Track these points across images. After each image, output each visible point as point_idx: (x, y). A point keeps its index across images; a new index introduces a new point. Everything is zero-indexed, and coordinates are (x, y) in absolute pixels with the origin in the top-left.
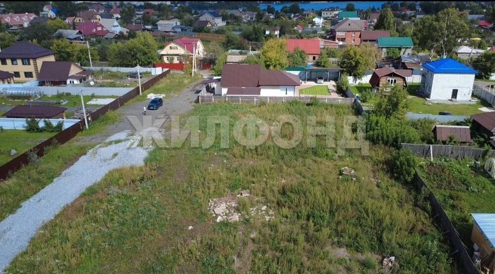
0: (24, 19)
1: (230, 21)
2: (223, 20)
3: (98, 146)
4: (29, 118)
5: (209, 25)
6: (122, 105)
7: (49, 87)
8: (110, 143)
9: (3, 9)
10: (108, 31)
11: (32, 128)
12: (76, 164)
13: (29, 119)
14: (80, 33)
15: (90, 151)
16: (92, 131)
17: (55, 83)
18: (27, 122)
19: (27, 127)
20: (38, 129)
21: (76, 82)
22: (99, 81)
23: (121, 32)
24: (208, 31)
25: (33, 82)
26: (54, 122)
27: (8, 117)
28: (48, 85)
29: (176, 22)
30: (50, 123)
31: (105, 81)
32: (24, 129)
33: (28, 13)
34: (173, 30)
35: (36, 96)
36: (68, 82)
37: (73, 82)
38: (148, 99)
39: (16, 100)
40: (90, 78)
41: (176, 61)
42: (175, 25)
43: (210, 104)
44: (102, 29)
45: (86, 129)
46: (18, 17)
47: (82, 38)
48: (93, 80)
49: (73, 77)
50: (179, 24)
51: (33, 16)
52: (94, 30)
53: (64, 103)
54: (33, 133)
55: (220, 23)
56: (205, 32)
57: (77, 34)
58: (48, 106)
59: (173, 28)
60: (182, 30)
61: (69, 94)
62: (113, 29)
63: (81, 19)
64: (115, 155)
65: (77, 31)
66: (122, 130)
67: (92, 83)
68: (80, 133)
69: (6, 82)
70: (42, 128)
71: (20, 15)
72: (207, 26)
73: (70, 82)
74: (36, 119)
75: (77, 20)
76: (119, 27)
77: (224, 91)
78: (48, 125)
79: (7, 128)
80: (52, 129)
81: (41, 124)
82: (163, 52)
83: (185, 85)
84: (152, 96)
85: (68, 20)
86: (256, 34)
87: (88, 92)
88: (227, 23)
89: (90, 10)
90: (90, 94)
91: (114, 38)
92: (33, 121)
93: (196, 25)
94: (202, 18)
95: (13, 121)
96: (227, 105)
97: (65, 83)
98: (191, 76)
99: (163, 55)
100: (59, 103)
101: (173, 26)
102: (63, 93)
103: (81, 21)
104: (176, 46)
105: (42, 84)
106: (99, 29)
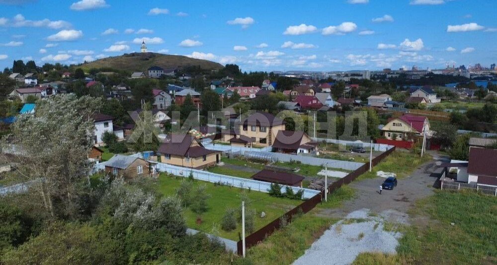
0: (251, 91)
1: (445, 98)
2: (438, 96)
3: (339, 222)
4: (273, 182)
5: (423, 102)
6: (353, 179)
7: (281, 153)
8: (352, 221)
9: (233, 82)
10: (322, 105)
11: (275, 193)
12: (322, 237)
13: (273, 184)
14: (298, 105)
15: (334, 226)
16: (330, 204)
17: (286, 151)
18: (272, 186)
19: (270, 191)
20: (280, 194)
21: (306, 151)
22: (323, 152)
23: (335, 106)
24: (422, 108)
25: (267, 148)
26: (295, 190)
27: (255, 179)
28: (280, 152)
29: (386, 98)
30: (291, 190)
31: (330, 152)
32: (268, 192)
33: (254, 86)
34: (384, 106)
35: (272, 161)
36: (298, 151)
37: (303, 151)
38: (378, 177)
39: (255, 163)
40: (317, 149)
41: (399, 139)
42: (386, 100)
43: (456, 192)
44: (317, 102)
45: (325, 201)
46: (246, 90)
47: (299, 109)
48: (318, 151)
49: (303, 147)
50: (390, 99)
51: (257, 89)
52: (310, 103)
53: (297, 171)
54: (275, 198)
55: (433, 99)
56: (419, 108)
57: (296, 106)
58: (284, 172)
59: (385, 103)
60: (394, 106)
61: (299, 163)
62: (327, 102)
63: (296, 92)
64: (361, 236)
65: (296, 103)
66: (360, 208)
67: (318, 154)
68: (319, 204)
69: (247, 146)
70: (284, 194)
71: (248, 87)
72: (422, 102)
73: (301, 151)
74: (279, 185)
75: (293, 93)
76: (332, 101)
77: (473, 179)
78: (289, 192)
79: (254, 189)
80: (292, 197)
81: (283, 190)
82: (385, 128)
83: (415, 166)
84: (383, 175)
85: (286, 93)
86: (487, 114)
87: (317, 162)
88: (441, 100)
89: (301, 84)
90: (319, 164)
91: (328, 110)
92: (276, 186)
93: (408, 101)
94: (414, 95)
95: (259, 183)
96: (479, 196)
97: (296, 152)
98: (420, 156)
99: (384, 131)
100: (293, 171)
101: (385, 101)
102: (295, 161)
103: (296, 94)
104: (400, 122)
105: (275, 150)
106: (314, 102)
